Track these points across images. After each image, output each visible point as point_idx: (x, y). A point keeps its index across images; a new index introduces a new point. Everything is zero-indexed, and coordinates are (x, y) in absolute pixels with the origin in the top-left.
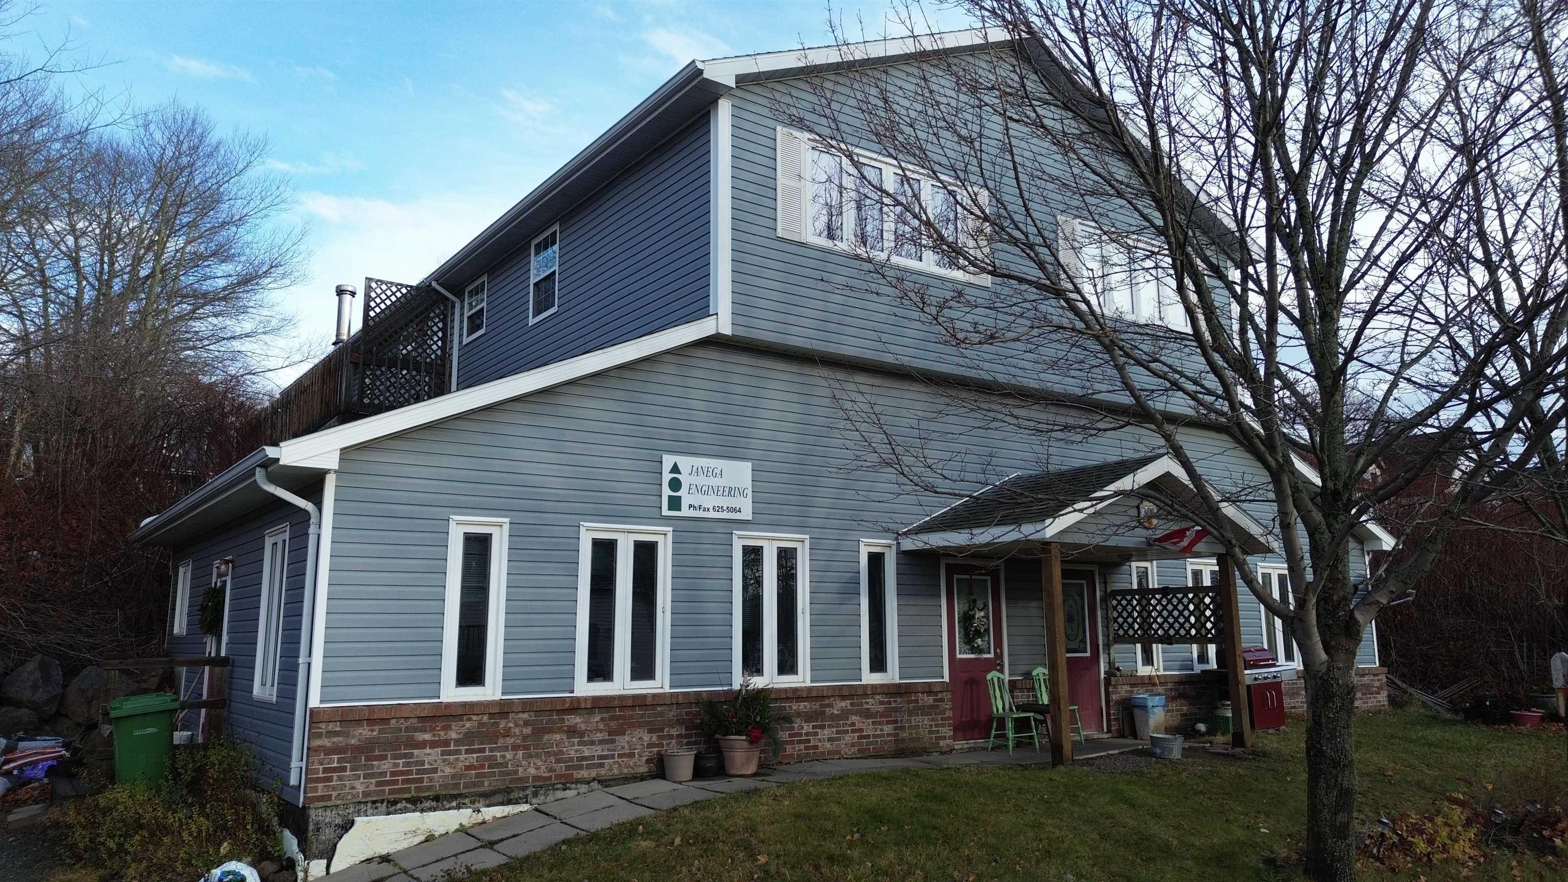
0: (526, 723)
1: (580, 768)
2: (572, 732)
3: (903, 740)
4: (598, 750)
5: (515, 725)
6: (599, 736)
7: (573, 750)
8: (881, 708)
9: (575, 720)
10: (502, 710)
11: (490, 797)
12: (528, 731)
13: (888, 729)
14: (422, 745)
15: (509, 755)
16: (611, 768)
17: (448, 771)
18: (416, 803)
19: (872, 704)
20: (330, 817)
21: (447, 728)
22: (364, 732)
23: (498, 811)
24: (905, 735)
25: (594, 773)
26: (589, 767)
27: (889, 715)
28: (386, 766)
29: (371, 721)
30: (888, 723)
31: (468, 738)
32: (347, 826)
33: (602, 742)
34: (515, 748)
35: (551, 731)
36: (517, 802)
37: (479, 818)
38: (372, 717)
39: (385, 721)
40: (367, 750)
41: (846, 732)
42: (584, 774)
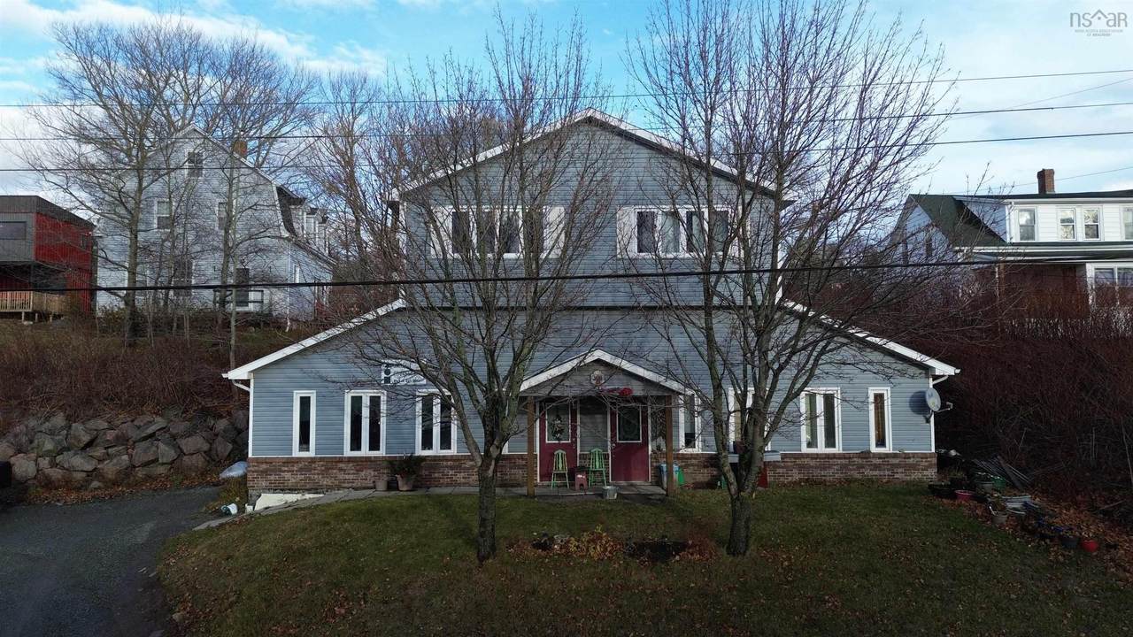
0: (322, 466)
1: (344, 483)
2: (341, 469)
4: (351, 477)
5: (319, 466)
6: (352, 472)
7: (341, 476)
9: (341, 465)
10: (312, 460)
11: (309, 491)
12: (323, 468)
14: (284, 471)
15: (316, 476)
16: (358, 484)
17: (294, 481)
18: (283, 491)
20: (254, 492)
21: (293, 466)
22: (264, 466)
23: (312, 496)
25: (350, 485)
26: (348, 483)
28: (272, 478)
29: (266, 463)
31: (301, 470)
32: (260, 496)
33: (353, 474)
34: (318, 474)
35: (332, 469)
36: (320, 493)
37: (304, 497)
38: (265, 461)
39: (271, 463)
40: (265, 472)
42: (346, 485)
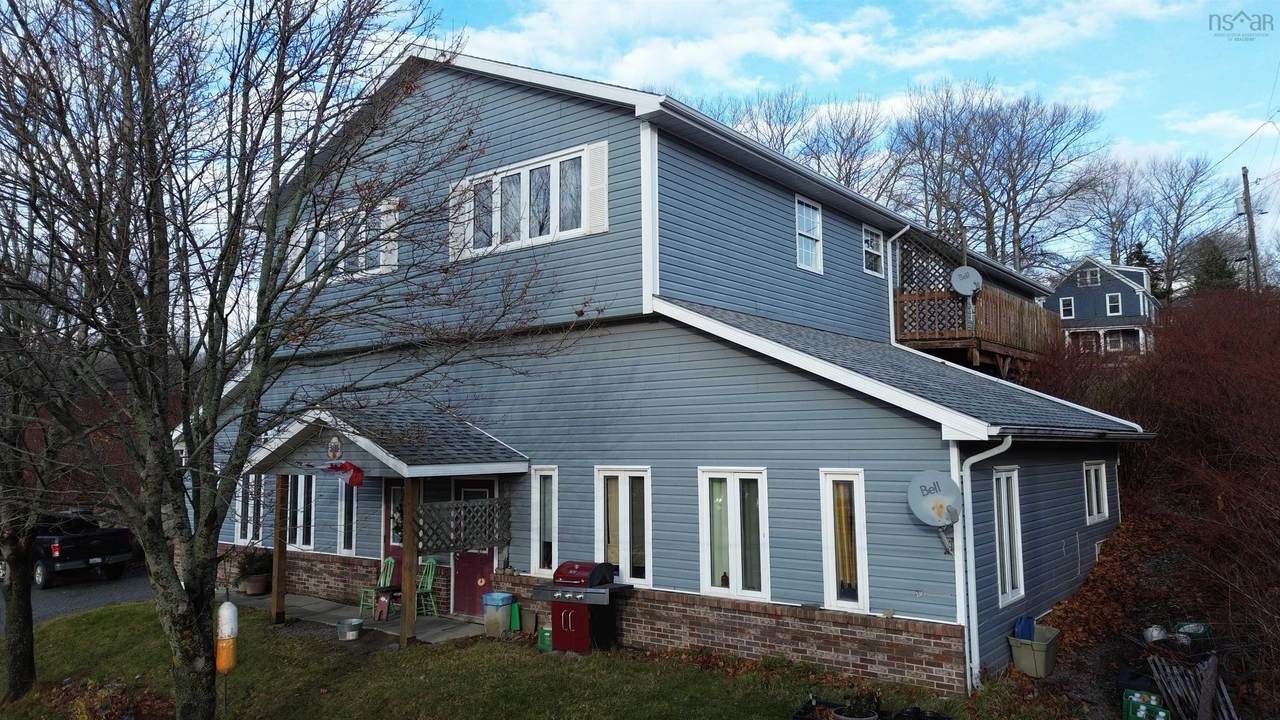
3: (348, 593)
8: (338, 571)
13: (341, 585)
19: (335, 568)
24: (349, 590)
27: (342, 577)
30: (342, 581)
41: (321, 582)
